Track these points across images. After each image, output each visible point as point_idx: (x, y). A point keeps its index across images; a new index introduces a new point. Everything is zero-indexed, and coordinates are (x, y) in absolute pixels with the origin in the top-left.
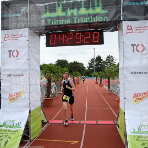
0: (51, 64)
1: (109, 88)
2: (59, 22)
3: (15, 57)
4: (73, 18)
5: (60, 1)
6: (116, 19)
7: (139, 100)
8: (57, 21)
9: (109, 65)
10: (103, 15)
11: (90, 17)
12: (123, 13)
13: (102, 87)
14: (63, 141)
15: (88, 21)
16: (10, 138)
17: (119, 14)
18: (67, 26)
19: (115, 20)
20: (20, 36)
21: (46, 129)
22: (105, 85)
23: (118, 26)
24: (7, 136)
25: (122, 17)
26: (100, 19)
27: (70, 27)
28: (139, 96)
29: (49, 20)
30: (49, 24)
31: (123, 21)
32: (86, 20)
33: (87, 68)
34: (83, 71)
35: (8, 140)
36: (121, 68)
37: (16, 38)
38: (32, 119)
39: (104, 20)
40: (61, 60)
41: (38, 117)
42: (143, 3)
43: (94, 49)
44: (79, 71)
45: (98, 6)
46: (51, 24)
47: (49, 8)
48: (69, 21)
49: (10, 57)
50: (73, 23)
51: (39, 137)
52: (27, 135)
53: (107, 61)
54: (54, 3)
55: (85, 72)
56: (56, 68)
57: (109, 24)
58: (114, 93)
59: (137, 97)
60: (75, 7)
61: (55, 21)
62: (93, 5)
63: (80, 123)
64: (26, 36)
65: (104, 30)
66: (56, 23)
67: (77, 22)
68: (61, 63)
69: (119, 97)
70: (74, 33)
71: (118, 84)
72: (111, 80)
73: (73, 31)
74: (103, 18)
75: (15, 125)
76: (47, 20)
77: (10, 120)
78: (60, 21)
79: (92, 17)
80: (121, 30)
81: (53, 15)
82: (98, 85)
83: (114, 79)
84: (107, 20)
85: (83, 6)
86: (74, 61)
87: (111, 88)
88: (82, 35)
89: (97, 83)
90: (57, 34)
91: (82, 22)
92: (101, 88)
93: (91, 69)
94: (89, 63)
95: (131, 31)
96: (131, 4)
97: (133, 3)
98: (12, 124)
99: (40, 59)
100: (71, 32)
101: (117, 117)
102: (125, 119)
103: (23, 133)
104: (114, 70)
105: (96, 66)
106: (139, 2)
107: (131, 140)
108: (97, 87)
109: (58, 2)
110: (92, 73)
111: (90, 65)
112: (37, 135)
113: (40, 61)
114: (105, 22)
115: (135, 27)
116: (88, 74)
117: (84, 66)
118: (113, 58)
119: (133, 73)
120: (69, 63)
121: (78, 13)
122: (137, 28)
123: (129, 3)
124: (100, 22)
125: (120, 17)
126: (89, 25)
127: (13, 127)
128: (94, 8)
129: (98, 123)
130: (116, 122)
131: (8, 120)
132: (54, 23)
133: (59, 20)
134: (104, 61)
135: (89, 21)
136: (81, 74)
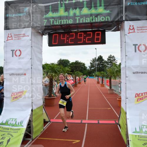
0: (53, 64)
1: (111, 87)
2: (61, 22)
3: (18, 56)
4: (76, 18)
5: (62, 1)
6: (119, 19)
7: (141, 100)
8: (60, 21)
9: (111, 65)
10: (105, 15)
11: (92, 17)
12: (125, 13)
13: (104, 86)
14: (64, 140)
15: (90, 21)
16: (13, 136)
17: (121, 14)
18: (69, 26)
19: (117, 19)
20: (23, 35)
21: (48, 128)
22: (107, 84)
23: (120, 26)
24: (10, 134)
25: (124, 16)
26: (103, 19)
27: (72, 27)
28: (141, 96)
29: (52, 20)
30: (52, 24)
31: (125, 21)
32: (88, 20)
33: (88, 68)
34: (85, 71)
35: (10, 138)
36: (123, 68)
37: (19, 38)
38: (34, 117)
39: (106, 20)
40: (63, 60)
41: (40, 116)
42: (145, 3)
43: (96, 49)
44: (81, 71)
45: (100, 6)
46: (53, 24)
47: (52, 8)
48: (71, 20)
49: (13, 56)
50: (76, 23)
51: (41, 136)
52: (29, 134)
53: (109, 61)
54: (56, 3)
55: (86, 72)
56: (58, 68)
57: (111, 24)
58: (116, 93)
59: (139, 96)
60: (78, 7)
61: (58, 21)
62: (95, 5)
63: (81, 122)
64: (28, 36)
65: (106, 30)
66: (59, 22)
67: (79, 22)
68: (63, 63)
69: (121, 97)
70: (76, 33)
71: (119, 83)
72: (112, 80)
73: (75, 31)
74: (105, 18)
75: (17, 124)
76: (50, 20)
77: (13, 119)
78: (63, 21)
79: (94, 17)
80: (123, 30)
81: (55, 15)
82: (99, 85)
83: (115, 79)
84: (109, 20)
85: (85, 6)
86: (76, 61)
87: (113, 88)
88: (84, 36)
89: (98, 83)
90: (60, 34)
91: (84, 22)
92: (103, 88)
93: (93, 68)
94: (90, 62)
95: (133, 31)
96: (133, 4)
97: (135, 3)
98: (14, 123)
99: (42, 59)
100: (73, 32)
101: (118, 116)
102: (126, 119)
103: (25, 132)
104: (116, 70)
105: (97, 66)
106: (141, 2)
107: (133, 140)
108: (99, 86)
109: (61, 2)
110: (93, 73)
111: (92, 65)
112: (39, 134)
113: (42, 60)
114: (108, 22)
115: (137, 27)
116: (90, 73)
117: (85, 65)
118: (115, 58)
119: (135, 73)
120: (71, 63)
121: (80, 13)
122: (139, 28)
123: (131, 2)
124: (102, 22)
125: (122, 17)
126: (91, 25)
127: (15, 125)
128: (96, 8)
129: (100, 123)
130: (117, 122)
131: (11, 119)
132: (56, 23)
133: (61, 20)
134: (106, 61)
135: (92, 21)
136: (83, 74)
